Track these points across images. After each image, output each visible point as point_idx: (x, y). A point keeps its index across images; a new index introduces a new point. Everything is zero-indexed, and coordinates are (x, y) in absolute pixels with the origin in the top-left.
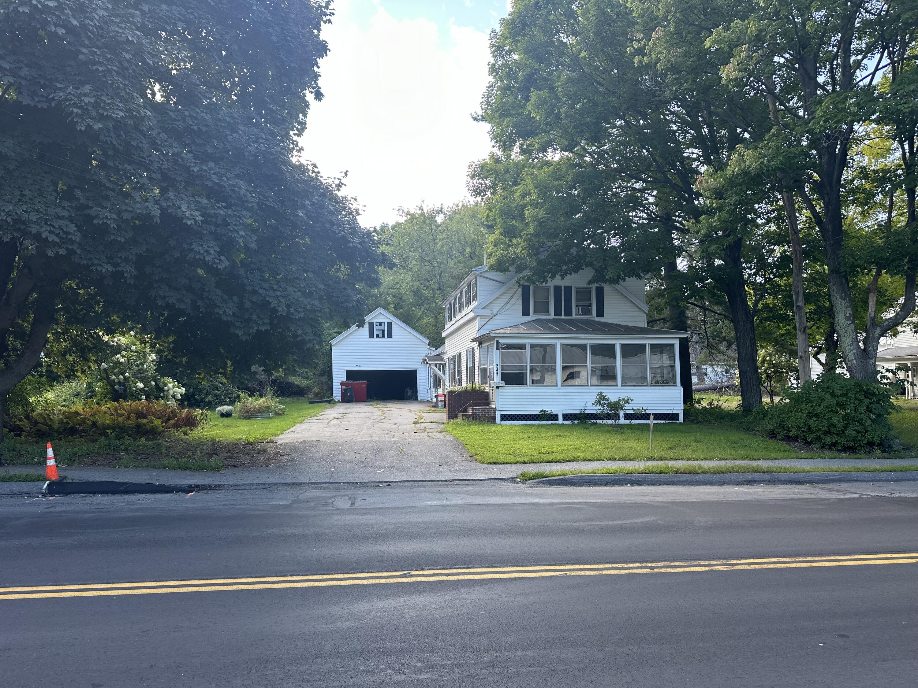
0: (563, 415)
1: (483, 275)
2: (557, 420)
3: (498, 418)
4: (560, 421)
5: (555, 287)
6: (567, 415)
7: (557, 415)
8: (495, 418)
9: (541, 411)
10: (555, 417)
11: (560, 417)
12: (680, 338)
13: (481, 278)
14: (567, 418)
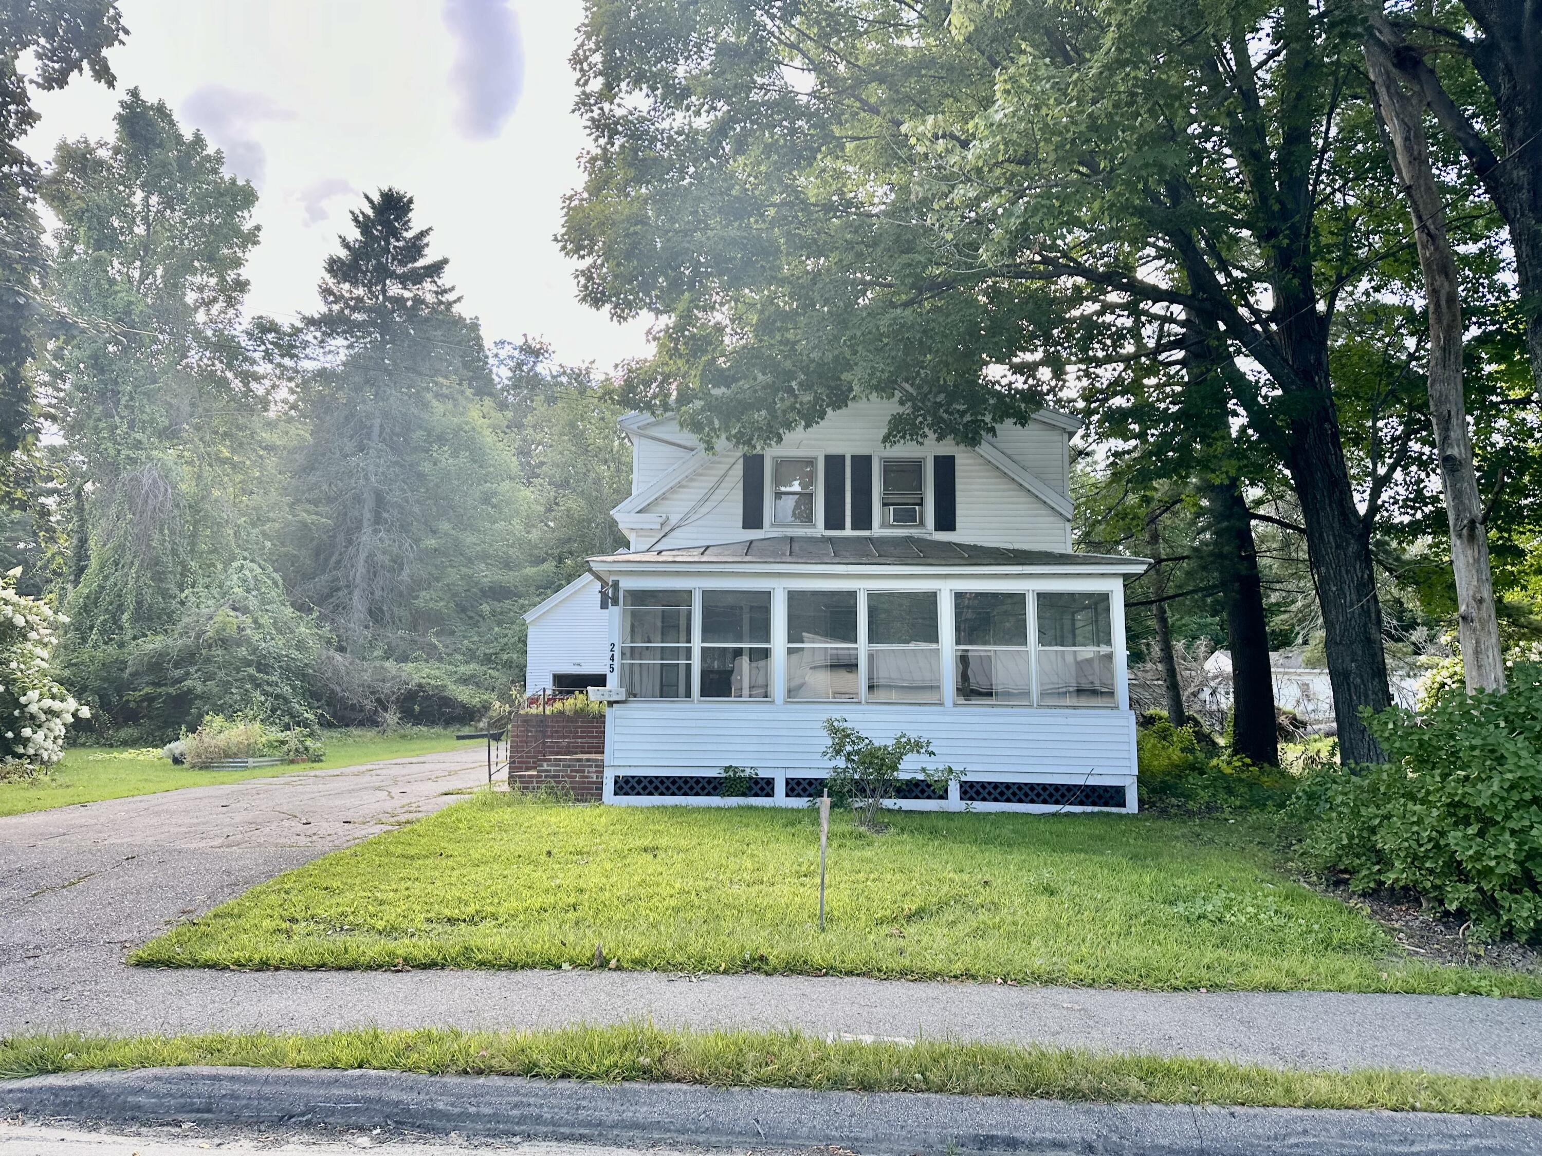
0: (788, 781)
1: (647, 432)
2: (770, 794)
3: (609, 786)
4: (780, 798)
5: (829, 459)
6: (798, 782)
7: (770, 782)
8: (599, 786)
9: (727, 769)
10: (764, 787)
11: (780, 788)
12: (1126, 576)
13: (644, 441)
14: (799, 790)
